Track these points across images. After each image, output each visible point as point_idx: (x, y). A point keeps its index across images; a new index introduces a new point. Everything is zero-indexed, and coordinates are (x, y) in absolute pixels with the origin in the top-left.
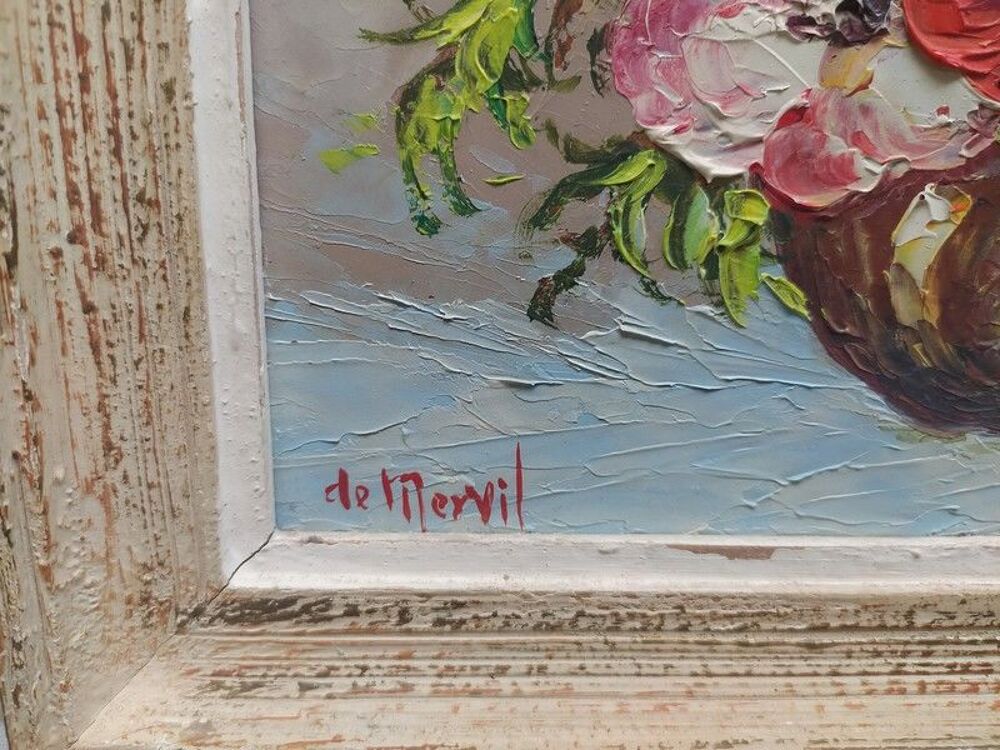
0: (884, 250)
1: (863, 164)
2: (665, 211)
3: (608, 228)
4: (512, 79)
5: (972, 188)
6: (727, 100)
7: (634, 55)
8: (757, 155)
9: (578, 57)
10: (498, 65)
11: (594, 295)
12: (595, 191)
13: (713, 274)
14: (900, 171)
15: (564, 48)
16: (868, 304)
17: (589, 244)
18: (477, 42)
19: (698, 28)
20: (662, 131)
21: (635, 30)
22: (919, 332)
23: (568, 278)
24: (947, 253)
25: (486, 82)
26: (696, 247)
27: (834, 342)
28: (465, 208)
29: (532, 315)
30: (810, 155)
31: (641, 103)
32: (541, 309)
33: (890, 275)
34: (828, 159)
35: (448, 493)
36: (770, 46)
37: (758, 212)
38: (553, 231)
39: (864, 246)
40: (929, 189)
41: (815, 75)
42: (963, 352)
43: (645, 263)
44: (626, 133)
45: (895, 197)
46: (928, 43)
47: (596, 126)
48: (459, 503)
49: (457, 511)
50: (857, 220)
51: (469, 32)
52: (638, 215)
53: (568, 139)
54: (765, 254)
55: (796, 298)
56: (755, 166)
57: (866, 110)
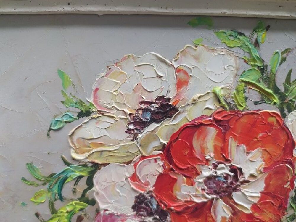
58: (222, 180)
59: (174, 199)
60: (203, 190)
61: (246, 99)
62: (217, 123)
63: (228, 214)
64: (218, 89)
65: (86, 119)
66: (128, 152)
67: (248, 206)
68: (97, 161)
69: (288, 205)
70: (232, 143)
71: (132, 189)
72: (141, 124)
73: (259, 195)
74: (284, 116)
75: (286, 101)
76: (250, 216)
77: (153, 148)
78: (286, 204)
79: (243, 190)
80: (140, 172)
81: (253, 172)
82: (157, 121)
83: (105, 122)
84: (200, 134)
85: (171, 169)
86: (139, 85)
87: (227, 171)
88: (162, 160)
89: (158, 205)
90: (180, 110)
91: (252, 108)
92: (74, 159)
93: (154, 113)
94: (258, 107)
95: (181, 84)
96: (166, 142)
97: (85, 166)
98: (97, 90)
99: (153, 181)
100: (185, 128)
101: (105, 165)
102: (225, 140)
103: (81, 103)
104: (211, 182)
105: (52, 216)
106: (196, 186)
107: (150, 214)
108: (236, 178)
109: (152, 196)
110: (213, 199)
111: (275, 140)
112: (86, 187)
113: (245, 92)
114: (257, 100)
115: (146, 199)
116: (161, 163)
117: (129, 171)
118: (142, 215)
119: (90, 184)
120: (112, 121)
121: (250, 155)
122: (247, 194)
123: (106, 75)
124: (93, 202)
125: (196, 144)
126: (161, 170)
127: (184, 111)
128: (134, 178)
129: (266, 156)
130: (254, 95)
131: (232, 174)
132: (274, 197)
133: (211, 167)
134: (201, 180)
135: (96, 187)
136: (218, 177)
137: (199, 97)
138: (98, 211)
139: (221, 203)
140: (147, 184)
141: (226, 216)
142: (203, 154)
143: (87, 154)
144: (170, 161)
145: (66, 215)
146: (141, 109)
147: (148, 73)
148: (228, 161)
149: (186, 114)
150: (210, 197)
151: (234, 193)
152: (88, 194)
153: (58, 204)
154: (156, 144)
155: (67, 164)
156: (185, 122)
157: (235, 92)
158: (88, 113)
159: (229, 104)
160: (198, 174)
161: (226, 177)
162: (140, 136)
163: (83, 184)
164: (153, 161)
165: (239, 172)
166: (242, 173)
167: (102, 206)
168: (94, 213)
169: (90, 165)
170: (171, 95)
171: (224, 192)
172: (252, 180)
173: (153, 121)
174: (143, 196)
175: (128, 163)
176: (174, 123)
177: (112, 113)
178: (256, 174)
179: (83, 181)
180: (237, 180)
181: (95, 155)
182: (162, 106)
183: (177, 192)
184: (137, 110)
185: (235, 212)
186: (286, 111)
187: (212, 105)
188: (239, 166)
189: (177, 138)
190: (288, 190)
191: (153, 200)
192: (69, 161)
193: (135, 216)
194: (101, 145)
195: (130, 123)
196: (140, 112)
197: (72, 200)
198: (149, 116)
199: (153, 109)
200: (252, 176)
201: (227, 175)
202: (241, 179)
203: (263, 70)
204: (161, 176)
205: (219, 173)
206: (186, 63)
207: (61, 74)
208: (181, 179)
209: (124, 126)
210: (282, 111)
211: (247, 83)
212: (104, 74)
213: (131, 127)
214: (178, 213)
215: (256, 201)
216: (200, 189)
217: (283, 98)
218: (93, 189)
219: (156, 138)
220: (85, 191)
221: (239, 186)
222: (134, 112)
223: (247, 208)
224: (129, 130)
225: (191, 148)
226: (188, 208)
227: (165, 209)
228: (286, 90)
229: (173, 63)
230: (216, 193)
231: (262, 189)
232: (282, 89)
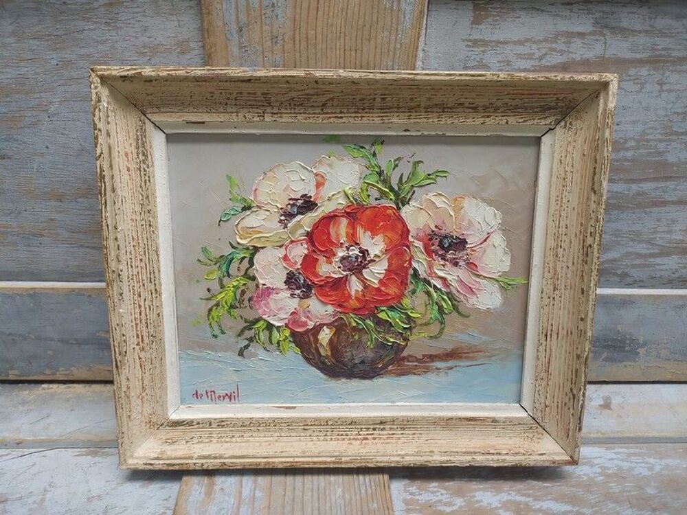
0: (316, 340)
1: (309, 322)
2: (267, 333)
3: (255, 337)
4: (232, 307)
5: (335, 327)
6: (278, 311)
7: (258, 302)
8: (286, 321)
9: (246, 303)
10: (229, 304)
11: (253, 350)
12: (251, 329)
13: (279, 345)
14: (318, 323)
15: (243, 301)
16: (314, 351)
17: (251, 340)
18: (224, 301)
19: (271, 296)
20: (264, 317)
21: (258, 297)
22: (326, 357)
23: (246, 347)
24: (331, 340)
25: (226, 308)
26: (275, 341)
27: (308, 360)
28: (223, 333)
29: (239, 355)
30: (298, 321)
31: (260, 311)
32: (241, 354)
33: (318, 345)
34: (302, 322)
35: (221, 395)
36: (287, 300)
37: (287, 333)
38: (243, 337)
39: (312, 339)
40: (325, 327)
41: (297, 304)
42: (338, 361)
43: (264, 344)
44: (257, 317)
45: (317, 329)
46: (320, 298)
47: (251, 315)
48: (224, 397)
49: (224, 399)
50: (310, 334)
51: (223, 298)
52: (261, 334)
53: (245, 319)
54: (290, 341)
55: (298, 350)
56: (286, 324)
57: (309, 311)
58: (354, 259)
59: (317, 275)
60: (339, 267)
61: (369, 196)
62: (348, 215)
63: (360, 287)
64: (347, 189)
65: (248, 212)
66: (280, 238)
67: (376, 282)
68: (256, 245)
69: (409, 281)
70: (360, 230)
71: (284, 267)
72: (290, 216)
73: (384, 272)
74: (399, 209)
75: (400, 197)
76: (378, 290)
77: (300, 234)
78: (407, 280)
79: (371, 268)
80: (290, 253)
81: (377, 252)
82: (302, 214)
83: (262, 214)
84: (335, 223)
85: (314, 251)
86: (288, 186)
87: (357, 252)
88: (307, 244)
89: (304, 280)
90: (319, 205)
91: (374, 203)
92: (238, 243)
93: (299, 207)
94: (378, 202)
95: (319, 185)
96: (309, 230)
97: (248, 249)
98: (256, 190)
99: (300, 261)
100: (324, 218)
101: (263, 248)
102: (354, 228)
103: (244, 200)
104: (345, 261)
105: (221, 290)
106: (334, 264)
107: (298, 288)
108: (364, 257)
109: (300, 273)
110: (347, 275)
111: (393, 228)
112: (248, 266)
113: (367, 191)
114: (377, 197)
115: (295, 275)
116: (306, 247)
117: (281, 253)
118: (292, 289)
119: (251, 263)
120: (268, 213)
121: (374, 240)
122: (373, 270)
123: (263, 179)
124: (254, 278)
125: (332, 231)
126: (306, 252)
127: (322, 206)
128: (285, 258)
129: (388, 241)
130: (375, 193)
131: (361, 255)
132: (396, 274)
133: (345, 249)
134: (337, 260)
135: (256, 266)
136: (350, 257)
137: (333, 195)
138: (257, 286)
139: (354, 278)
140: (296, 263)
141: (358, 289)
142: (338, 239)
143: (249, 240)
144: (314, 245)
145: (232, 289)
146: (289, 204)
147: (294, 177)
148: (357, 244)
149: (323, 208)
150: (345, 273)
151: (364, 271)
152: (249, 271)
153: (225, 280)
154: (302, 231)
155: (233, 247)
156: (323, 214)
157: (360, 190)
158: (249, 208)
159: (356, 200)
160: (335, 255)
161: (357, 257)
162: (289, 225)
163: (246, 263)
164: (299, 245)
165: (366, 253)
166: (368, 254)
167: (261, 282)
168: (255, 287)
169: (251, 248)
170: (312, 194)
171: (356, 269)
172: (377, 259)
173: (299, 213)
174: (293, 273)
175: (281, 247)
176: (315, 214)
177: (267, 207)
178: (379, 254)
179: (246, 261)
180: (365, 260)
181: (255, 240)
182: (306, 202)
183: (319, 270)
184: (287, 205)
185: (366, 287)
186: (400, 205)
187: (343, 201)
188: (366, 248)
189: (318, 227)
190: (407, 269)
191: (301, 276)
192: (236, 245)
193: (287, 289)
194: (260, 232)
195: (282, 215)
196: (289, 206)
197: (237, 276)
198: (296, 210)
199: (298, 204)
200: (376, 256)
201: (357, 255)
202: (368, 259)
203: (380, 173)
204: (306, 256)
205: (351, 253)
206: (322, 170)
207: (229, 178)
208: (322, 259)
209: (277, 217)
210: (397, 205)
211: (369, 184)
212: (261, 178)
213: (283, 218)
214: (321, 286)
215: (382, 276)
216: (337, 267)
217: (397, 194)
218: (254, 267)
219: (302, 227)
220: (247, 270)
221: (368, 264)
222: (284, 207)
223: (375, 283)
224: (281, 220)
225: (329, 234)
226: (328, 282)
227: (310, 283)
228: (399, 189)
229: (313, 170)
230: (349, 270)
231: (386, 268)
232: (396, 189)
